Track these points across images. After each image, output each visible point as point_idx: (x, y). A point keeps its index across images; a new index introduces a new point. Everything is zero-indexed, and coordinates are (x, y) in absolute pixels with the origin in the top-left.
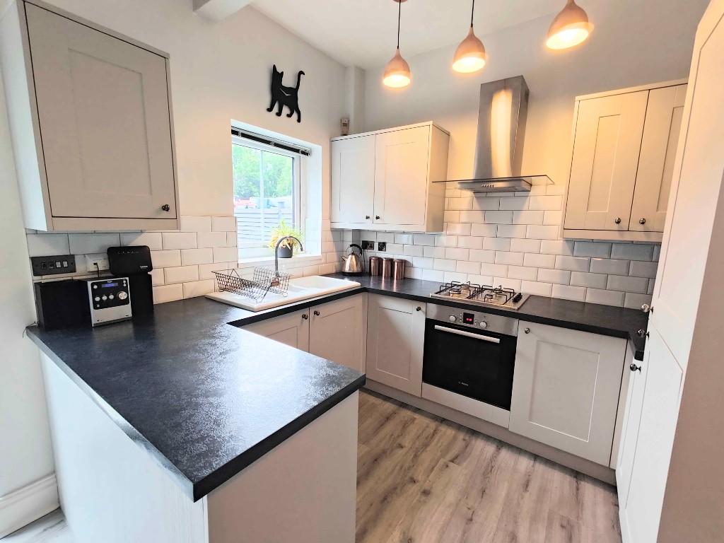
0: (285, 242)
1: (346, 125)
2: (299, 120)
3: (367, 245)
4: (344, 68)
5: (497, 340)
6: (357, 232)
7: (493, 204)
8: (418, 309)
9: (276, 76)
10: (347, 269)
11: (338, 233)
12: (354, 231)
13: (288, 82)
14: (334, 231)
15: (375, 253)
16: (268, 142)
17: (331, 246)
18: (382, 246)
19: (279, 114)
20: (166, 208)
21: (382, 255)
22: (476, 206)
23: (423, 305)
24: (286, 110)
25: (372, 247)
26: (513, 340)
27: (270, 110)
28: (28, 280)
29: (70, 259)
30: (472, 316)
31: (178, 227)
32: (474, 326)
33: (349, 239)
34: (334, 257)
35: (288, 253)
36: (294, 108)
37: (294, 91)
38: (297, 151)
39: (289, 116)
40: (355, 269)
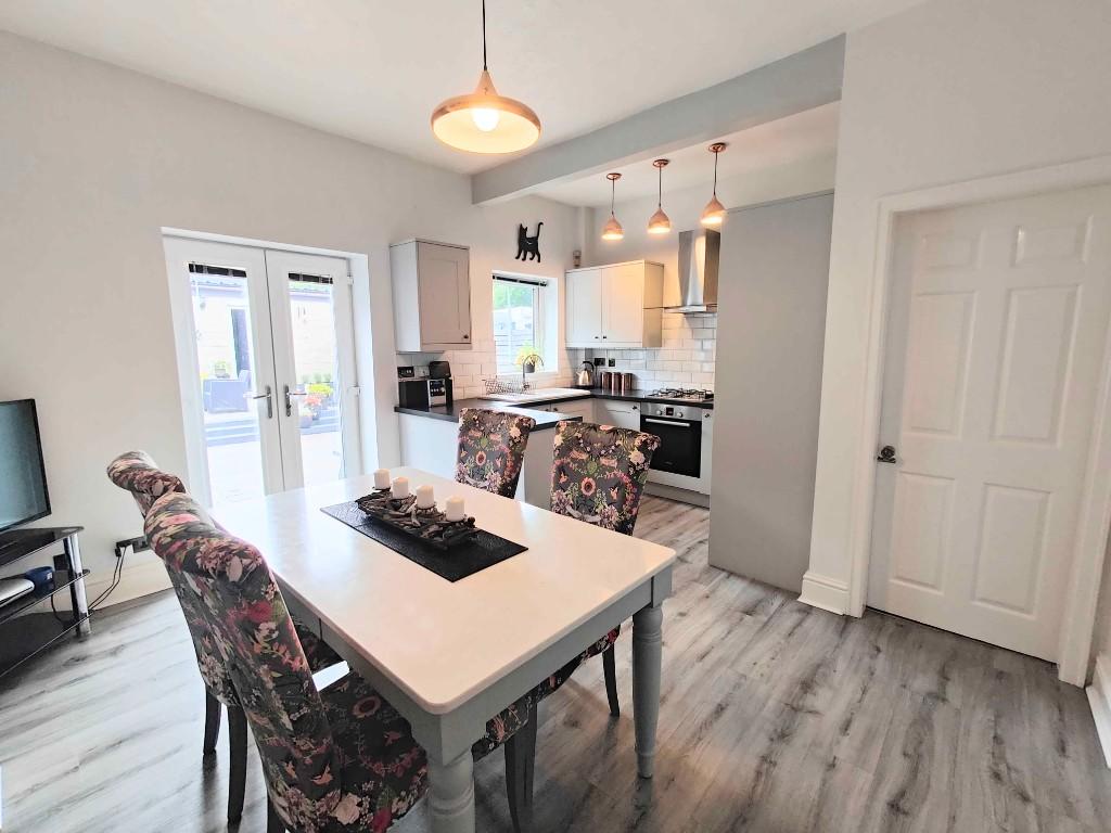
0: (530, 360)
1: (578, 257)
2: (539, 261)
3: (599, 362)
4: (575, 209)
5: (688, 425)
6: (590, 351)
7: (698, 323)
8: (635, 408)
9: (522, 231)
10: (580, 383)
11: (572, 351)
12: (586, 349)
13: (530, 234)
14: (569, 350)
15: (606, 368)
16: (515, 281)
17: (566, 363)
18: (612, 363)
19: (524, 259)
20: (466, 337)
21: (612, 370)
22: (686, 325)
23: (638, 405)
24: (529, 255)
25: (603, 364)
26: (699, 424)
27: (517, 258)
28: (396, 380)
29: (412, 368)
30: (672, 409)
31: (471, 348)
32: (673, 417)
33: (582, 357)
34: (569, 373)
35: (531, 368)
36: (535, 252)
37: (535, 240)
38: (537, 284)
39: (531, 259)
40: (588, 383)
